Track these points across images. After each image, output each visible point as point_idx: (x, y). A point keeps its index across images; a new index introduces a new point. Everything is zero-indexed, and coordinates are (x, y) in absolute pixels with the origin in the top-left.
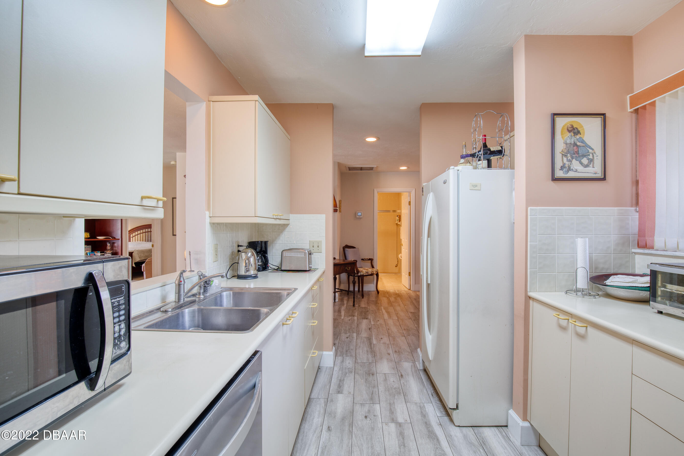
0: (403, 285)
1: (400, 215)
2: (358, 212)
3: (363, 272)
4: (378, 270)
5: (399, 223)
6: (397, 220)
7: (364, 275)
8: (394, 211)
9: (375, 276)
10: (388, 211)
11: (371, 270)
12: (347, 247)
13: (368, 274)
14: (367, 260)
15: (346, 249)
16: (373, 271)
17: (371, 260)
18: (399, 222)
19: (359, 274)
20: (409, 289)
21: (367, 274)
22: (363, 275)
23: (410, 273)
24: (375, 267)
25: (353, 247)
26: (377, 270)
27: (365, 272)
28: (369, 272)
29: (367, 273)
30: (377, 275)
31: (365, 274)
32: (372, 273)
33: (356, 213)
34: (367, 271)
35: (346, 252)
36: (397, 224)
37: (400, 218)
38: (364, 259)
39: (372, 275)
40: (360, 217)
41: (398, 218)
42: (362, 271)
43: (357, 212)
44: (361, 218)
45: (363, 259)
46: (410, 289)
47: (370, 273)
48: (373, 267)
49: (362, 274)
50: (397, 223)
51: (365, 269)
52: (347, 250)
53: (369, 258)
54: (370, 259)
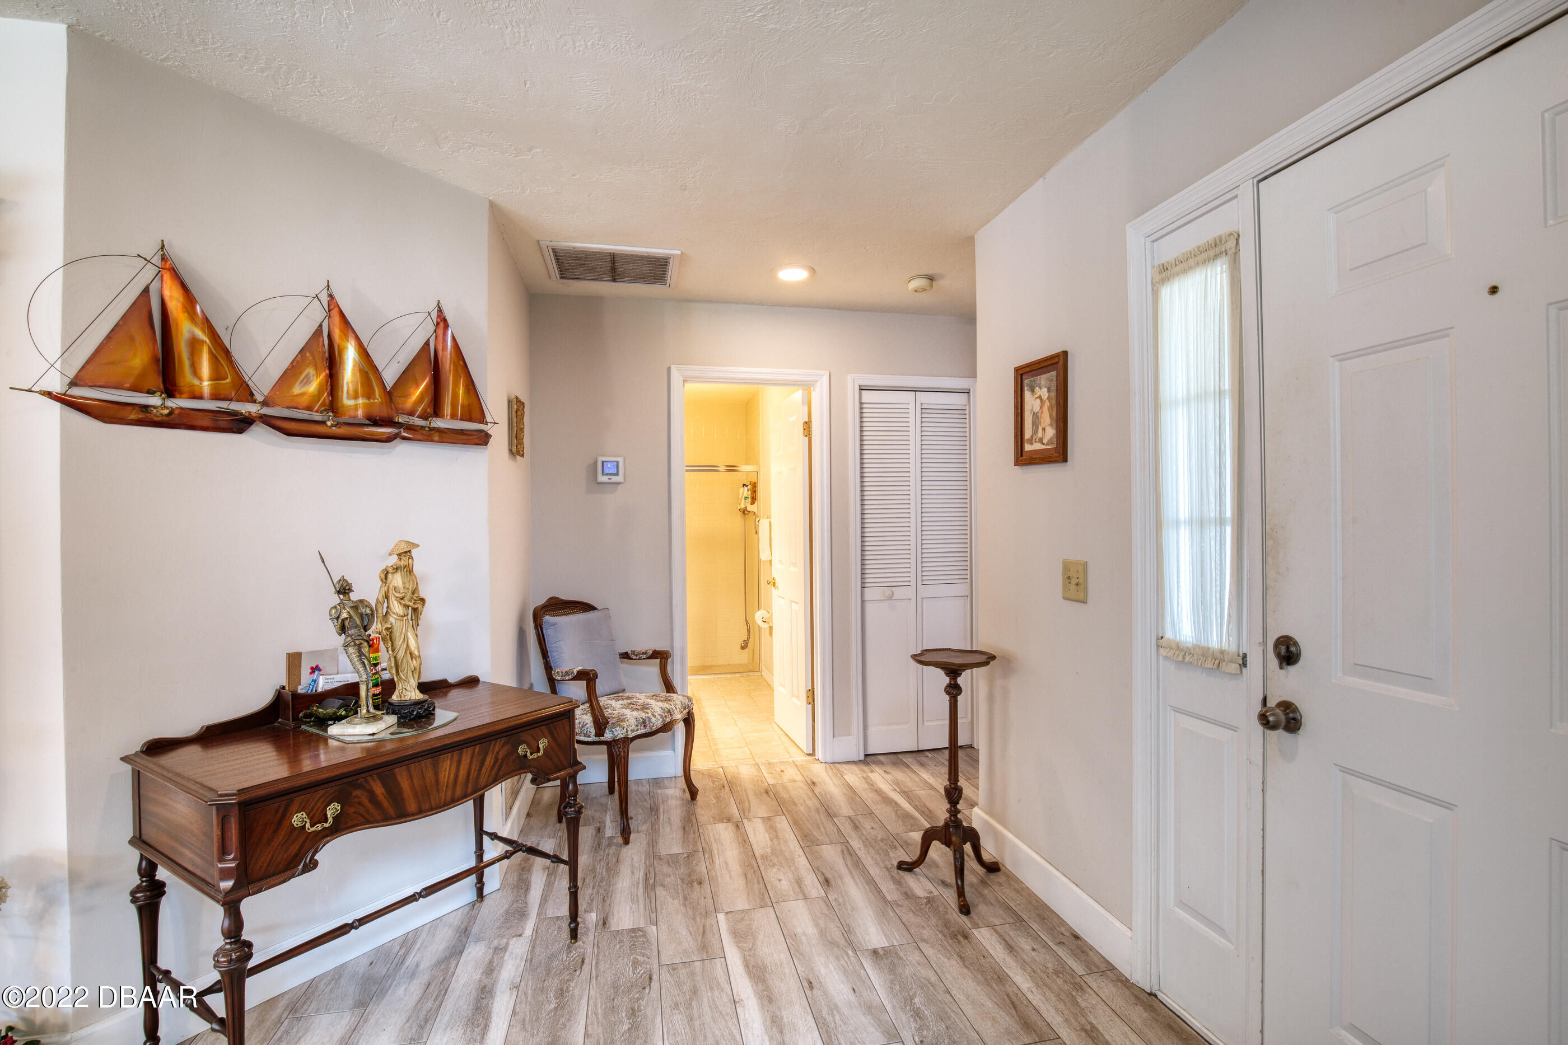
0: (780, 732)
1: (754, 480)
2: (605, 459)
3: (625, 724)
4: (690, 699)
5: (750, 508)
6: (746, 498)
7: (631, 735)
8: (731, 469)
9: (680, 729)
10: (712, 469)
11: (660, 704)
12: (558, 606)
13: (648, 730)
14: (645, 656)
15: (547, 618)
16: (669, 711)
17: (661, 657)
18: (753, 503)
19: (608, 736)
20: (809, 755)
21: (642, 731)
22: (626, 738)
23: (811, 693)
24: (677, 683)
25: (587, 607)
26: (686, 701)
27: (633, 721)
28: (653, 720)
29: (644, 723)
30: (689, 722)
31: (633, 731)
32: (668, 720)
33: (596, 462)
34: (644, 715)
35: (548, 632)
36: (744, 512)
37: (755, 492)
38: (633, 652)
39: (667, 727)
40: (615, 479)
41: (748, 490)
42: (621, 720)
43: (600, 459)
44: (619, 483)
45: (626, 653)
46: (813, 754)
47: (657, 723)
48: (669, 688)
49: (619, 733)
50: (743, 506)
51: (632, 706)
52: (554, 624)
53: (651, 646)
54: (655, 655)
